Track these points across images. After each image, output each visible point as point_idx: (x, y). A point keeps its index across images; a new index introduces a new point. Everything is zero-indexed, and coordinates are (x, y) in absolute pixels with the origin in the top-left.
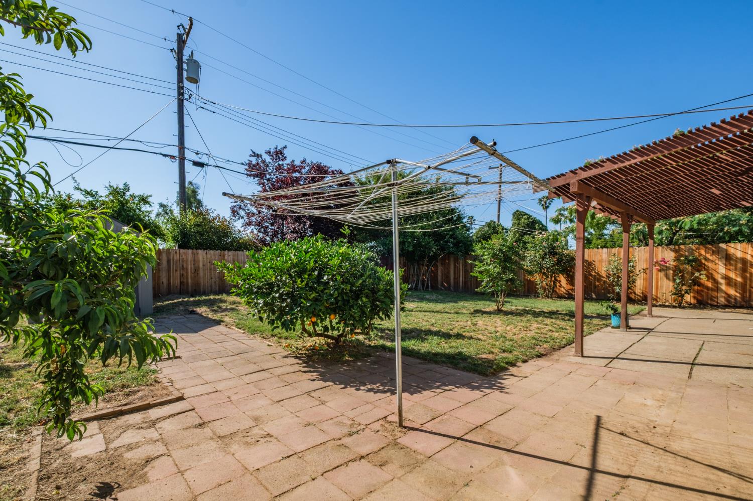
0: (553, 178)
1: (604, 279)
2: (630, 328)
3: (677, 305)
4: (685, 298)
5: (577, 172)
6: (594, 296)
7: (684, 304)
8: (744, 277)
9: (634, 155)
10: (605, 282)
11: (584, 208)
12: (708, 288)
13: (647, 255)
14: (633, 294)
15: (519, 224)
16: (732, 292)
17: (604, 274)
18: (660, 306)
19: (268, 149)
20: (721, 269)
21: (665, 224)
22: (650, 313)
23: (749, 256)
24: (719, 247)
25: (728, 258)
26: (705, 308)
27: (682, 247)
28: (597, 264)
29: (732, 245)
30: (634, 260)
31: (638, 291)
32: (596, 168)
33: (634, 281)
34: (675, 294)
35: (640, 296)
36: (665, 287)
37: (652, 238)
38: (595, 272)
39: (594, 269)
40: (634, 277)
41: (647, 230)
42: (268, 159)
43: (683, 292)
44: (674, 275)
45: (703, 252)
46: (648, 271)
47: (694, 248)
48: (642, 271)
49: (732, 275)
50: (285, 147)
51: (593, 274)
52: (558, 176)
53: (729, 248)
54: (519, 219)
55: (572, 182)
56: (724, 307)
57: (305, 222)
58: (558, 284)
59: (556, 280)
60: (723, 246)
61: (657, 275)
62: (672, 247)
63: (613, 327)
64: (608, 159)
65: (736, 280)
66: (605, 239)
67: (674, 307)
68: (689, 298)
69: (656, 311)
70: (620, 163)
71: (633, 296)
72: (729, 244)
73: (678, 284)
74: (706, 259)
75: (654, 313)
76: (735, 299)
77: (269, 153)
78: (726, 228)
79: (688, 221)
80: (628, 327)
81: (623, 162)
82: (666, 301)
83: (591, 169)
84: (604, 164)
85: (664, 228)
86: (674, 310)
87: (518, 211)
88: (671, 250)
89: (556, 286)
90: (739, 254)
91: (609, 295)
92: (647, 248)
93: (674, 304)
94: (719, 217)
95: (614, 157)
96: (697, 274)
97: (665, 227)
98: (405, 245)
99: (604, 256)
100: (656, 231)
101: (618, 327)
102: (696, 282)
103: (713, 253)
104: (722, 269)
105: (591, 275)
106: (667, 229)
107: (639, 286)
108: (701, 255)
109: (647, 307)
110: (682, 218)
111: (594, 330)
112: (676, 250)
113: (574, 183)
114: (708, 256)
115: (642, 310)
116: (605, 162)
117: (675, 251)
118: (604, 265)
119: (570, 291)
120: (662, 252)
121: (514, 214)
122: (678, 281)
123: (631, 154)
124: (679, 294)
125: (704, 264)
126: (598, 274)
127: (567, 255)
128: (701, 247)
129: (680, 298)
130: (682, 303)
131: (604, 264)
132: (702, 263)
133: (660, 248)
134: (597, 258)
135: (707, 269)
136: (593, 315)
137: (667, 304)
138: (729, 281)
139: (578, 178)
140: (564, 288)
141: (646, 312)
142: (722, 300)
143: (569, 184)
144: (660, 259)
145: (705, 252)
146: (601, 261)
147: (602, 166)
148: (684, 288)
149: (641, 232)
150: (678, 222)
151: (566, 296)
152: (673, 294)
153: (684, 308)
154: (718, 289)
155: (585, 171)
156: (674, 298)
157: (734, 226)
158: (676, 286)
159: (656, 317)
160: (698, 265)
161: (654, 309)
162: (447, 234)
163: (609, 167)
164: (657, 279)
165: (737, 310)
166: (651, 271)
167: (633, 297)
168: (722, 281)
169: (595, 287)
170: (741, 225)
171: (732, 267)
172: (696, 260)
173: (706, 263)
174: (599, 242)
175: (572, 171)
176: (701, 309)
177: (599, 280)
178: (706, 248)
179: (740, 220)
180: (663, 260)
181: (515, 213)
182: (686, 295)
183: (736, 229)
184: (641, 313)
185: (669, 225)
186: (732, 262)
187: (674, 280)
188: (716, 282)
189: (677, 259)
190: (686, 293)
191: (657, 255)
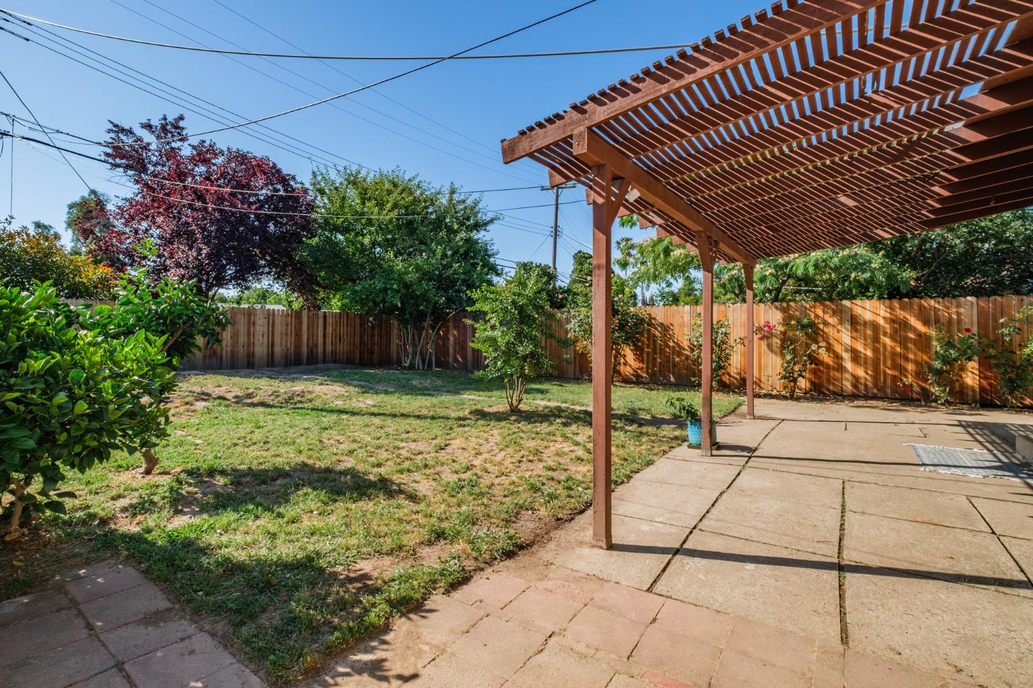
0: (540, 125)
1: (686, 352)
2: (719, 447)
3: (788, 395)
4: (798, 384)
5: (585, 107)
6: (672, 379)
7: (798, 393)
8: (875, 351)
9: (702, 58)
10: (687, 357)
11: (607, 198)
12: (828, 366)
13: (745, 317)
14: (727, 376)
15: (581, 271)
16: (860, 372)
17: (685, 344)
18: (766, 396)
19: (146, 121)
20: (844, 337)
21: (769, 266)
22: (751, 413)
23: (881, 319)
24: (842, 305)
25: (854, 322)
26: (827, 400)
27: (792, 304)
28: (676, 330)
29: (858, 302)
30: (726, 323)
31: (733, 371)
32: (624, 95)
33: (727, 358)
34: (784, 377)
35: (736, 379)
36: (771, 367)
37: (751, 288)
38: (674, 342)
39: (672, 337)
40: (727, 351)
41: (743, 276)
42: (148, 137)
43: (796, 375)
44: (783, 347)
45: (820, 313)
46: (746, 342)
47: (808, 306)
48: (738, 340)
49: (860, 347)
50: (181, 118)
51: (671, 344)
52: (550, 121)
53: (855, 307)
54: (581, 264)
55: (576, 132)
56: (853, 397)
57: (201, 249)
58: (622, 361)
59: (618, 353)
60: (846, 303)
61: (759, 347)
62: (777, 304)
63: (690, 446)
64: (647, 73)
65: (865, 355)
66: (696, 295)
67: (785, 398)
68: (803, 383)
69: (761, 406)
70: (672, 81)
71: (726, 379)
72: (854, 301)
73: (788, 362)
74: (826, 323)
75: (757, 412)
76: (866, 385)
77: (148, 126)
78: (853, 275)
79: (800, 262)
80: (716, 446)
81: (678, 77)
82: (773, 388)
83: (613, 99)
84: (640, 86)
85: (767, 273)
86: (785, 402)
87: (580, 252)
88: (776, 308)
89: (620, 364)
90: (868, 316)
91: (693, 379)
92: (745, 306)
93: (783, 393)
94: (843, 257)
95: (658, 66)
96: (814, 347)
97: (770, 271)
98: (387, 295)
99: (686, 318)
100: (756, 277)
101: (698, 446)
102: (813, 359)
103: (834, 313)
104: (846, 337)
105: (669, 347)
106: (772, 274)
107: (736, 362)
108: (817, 316)
109: (745, 398)
110: (792, 256)
111: (656, 454)
112: (784, 308)
113: (581, 134)
114: (827, 317)
115: (740, 405)
116: (643, 80)
117: (784, 310)
118: (686, 331)
119: (639, 371)
120: (766, 311)
121: (575, 257)
122: (789, 357)
123: (696, 55)
124: (790, 378)
125: (823, 331)
126: (678, 345)
127: (633, 315)
128: (818, 304)
129: (792, 384)
130: (794, 390)
131: (686, 329)
132: (820, 329)
133: (762, 305)
134: (676, 321)
135: (826, 338)
136: (665, 417)
137: (774, 393)
138: (856, 357)
139: (588, 123)
140: (630, 366)
141: (744, 409)
142: (848, 386)
143: (571, 137)
144: (762, 324)
145: (824, 312)
146: (682, 325)
147: (636, 91)
148: (796, 368)
149: (736, 279)
150: (786, 265)
151: (634, 379)
152: (782, 378)
153: (798, 399)
154: (841, 368)
155: (602, 104)
156: (784, 383)
157: (864, 271)
158: (785, 365)
159: (761, 418)
160: (813, 332)
161: (757, 401)
162: (458, 279)
163: (650, 90)
164: (760, 354)
165: (871, 403)
166: (751, 341)
167: (727, 381)
168: (846, 356)
169: (675, 365)
170: (872, 271)
171: (858, 334)
172: (812, 325)
173: (826, 330)
174: (688, 299)
175: (575, 107)
176: (821, 401)
177: (679, 354)
178: (825, 306)
179: (871, 263)
180: (767, 324)
181: (576, 254)
182: (800, 379)
183: (867, 275)
184: (738, 411)
185: (775, 267)
186: (858, 327)
187: (783, 355)
188: (838, 357)
189: (786, 322)
190: (800, 375)
191: (758, 316)
